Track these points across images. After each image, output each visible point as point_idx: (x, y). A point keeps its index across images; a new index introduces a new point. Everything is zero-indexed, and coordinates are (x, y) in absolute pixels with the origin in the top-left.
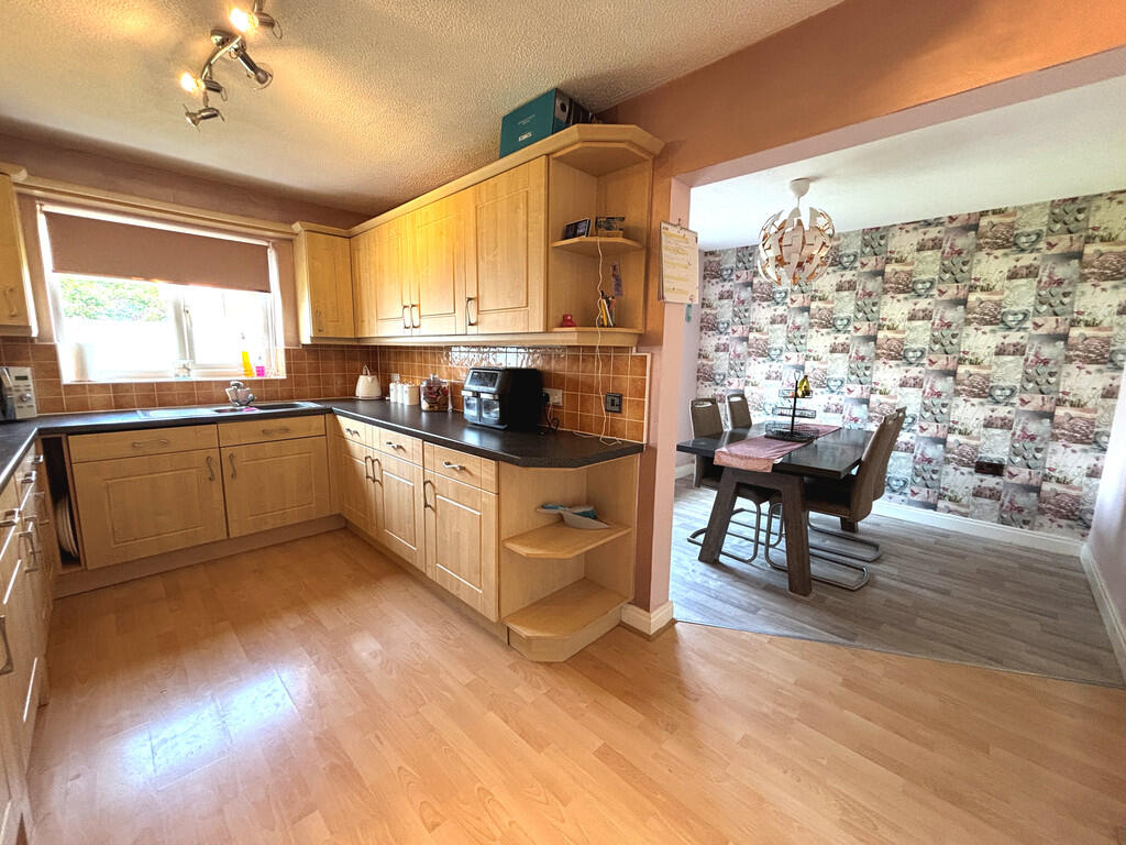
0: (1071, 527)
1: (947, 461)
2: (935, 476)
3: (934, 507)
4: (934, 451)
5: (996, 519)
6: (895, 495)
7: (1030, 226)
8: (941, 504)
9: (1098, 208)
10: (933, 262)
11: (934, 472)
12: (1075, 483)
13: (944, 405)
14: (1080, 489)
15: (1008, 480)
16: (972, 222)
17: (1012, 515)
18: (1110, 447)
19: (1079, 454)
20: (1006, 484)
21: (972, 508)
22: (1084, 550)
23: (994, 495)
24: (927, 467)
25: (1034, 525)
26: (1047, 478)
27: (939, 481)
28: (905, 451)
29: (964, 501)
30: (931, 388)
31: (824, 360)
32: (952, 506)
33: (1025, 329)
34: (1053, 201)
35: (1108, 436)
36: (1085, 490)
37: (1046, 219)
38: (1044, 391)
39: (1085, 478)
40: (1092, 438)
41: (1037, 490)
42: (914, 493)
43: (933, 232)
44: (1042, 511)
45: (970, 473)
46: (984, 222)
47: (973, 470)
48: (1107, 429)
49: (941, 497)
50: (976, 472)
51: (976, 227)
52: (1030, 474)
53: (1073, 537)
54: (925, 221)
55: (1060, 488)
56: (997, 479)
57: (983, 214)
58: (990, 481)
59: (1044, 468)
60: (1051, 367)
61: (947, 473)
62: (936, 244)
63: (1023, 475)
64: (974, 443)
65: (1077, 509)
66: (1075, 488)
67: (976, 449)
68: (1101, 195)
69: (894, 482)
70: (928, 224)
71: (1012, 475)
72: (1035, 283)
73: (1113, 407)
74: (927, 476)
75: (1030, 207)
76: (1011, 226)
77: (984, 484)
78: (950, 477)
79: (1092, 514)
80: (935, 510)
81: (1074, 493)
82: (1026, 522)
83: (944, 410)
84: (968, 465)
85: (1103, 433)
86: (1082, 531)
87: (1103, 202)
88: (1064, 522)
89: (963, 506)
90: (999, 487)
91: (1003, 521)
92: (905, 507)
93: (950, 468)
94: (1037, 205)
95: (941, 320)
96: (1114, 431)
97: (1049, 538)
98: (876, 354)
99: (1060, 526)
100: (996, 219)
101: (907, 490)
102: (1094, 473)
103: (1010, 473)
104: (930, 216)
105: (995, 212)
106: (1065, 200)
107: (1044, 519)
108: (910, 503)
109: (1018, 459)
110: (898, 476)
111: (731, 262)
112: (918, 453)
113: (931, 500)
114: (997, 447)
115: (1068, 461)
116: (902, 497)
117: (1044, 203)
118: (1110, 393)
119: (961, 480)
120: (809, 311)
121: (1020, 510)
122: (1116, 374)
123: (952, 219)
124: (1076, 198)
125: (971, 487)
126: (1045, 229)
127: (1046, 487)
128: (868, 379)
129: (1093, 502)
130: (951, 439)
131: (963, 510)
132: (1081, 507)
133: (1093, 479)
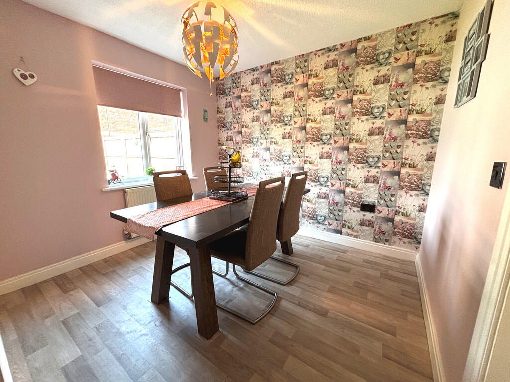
0: (410, 243)
1: (346, 204)
2: (340, 214)
3: (340, 232)
4: (339, 198)
5: (372, 239)
6: (320, 226)
7: (385, 47)
8: (344, 230)
9: (424, 31)
10: (334, 76)
11: (340, 211)
12: (412, 216)
13: (343, 169)
14: (415, 219)
15: (378, 215)
16: (353, 47)
17: (381, 237)
18: (431, 193)
19: (414, 197)
20: (376, 218)
21: (360, 232)
22: (417, 257)
23: (370, 224)
24: (336, 208)
25: (391, 242)
26: (397, 213)
27: (342, 216)
28: (324, 198)
29: (355, 229)
30: (336, 159)
31: (280, 143)
32: (350, 232)
33: (384, 117)
34: (398, 28)
35: (430, 185)
36: (418, 220)
37: (394, 41)
38: (395, 158)
39: (417, 213)
40: (421, 187)
41: (392, 220)
42: (330, 224)
43: (332, 56)
44: (395, 234)
45: (358, 211)
46: (359, 46)
47: (359, 209)
48: (429, 181)
49: (344, 226)
50: (361, 210)
51: (354, 50)
52: (389, 210)
53: (411, 249)
54: (328, 48)
55: (404, 219)
56: (372, 215)
57: (359, 40)
58: (369, 216)
59: (396, 207)
60: (398, 142)
61: (346, 211)
62: (334, 64)
63: (385, 212)
64: (359, 192)
65: (413, 232)
66: (412, 219)
67: (360, 196)
68: (425, 21)
69: (319, 218)
70: (329, 50)
71: (380, 212)
72: (389, 86)
73: (433, 166)
74: (336, 213)
75: (385, 33)
76: (374, 48)
77: (365, 218)
78: (348, 214)
79: (422, 235)
80: (341, 234)
81: (412, 222)
82: (387, 241)
83: (343, 172)
84: (356, 206)
85: (427, 183)
86: (416, 245)
87: (427, 26)
88: (407, 240)
89: (355, 231)
90: (373, 220)
91: (375, 240)
92: (326, 232)
93: (347, 208)
94: (389, 31)
95: (339, 114)
96: (433, 182)
97: (399, 250)
98: (307, 138)
99: (404, 243)
100: (365, 44)
101: (326, 223)
102: (422, 209)
103: (378, 210)
104: (331, 45)
105: (365, 39)
106: (404, 27)
107: (396, 239)
108: (328, 230)
109: (382, 202)
110: (322, 214)
111: (229, 84)
112: (331, 199)
113: (339, 228)
114: (371, 195)
115: (408, 201)
116: (324, 227)
117: (393, 30)
118: (431, 158)
119: (354, 215)
120: (270, 113)
121: (384, 233)
122: (434, 145)
123: (342, 46)
124: (411, 25)
125: (359, 220)
126: (393, 48)
127: (398, 218)
128: (303, 154)
129: (422, 228)
130: (348, 190)
131: (355, 234)
132: (415, 231)
133: (422, 213)
